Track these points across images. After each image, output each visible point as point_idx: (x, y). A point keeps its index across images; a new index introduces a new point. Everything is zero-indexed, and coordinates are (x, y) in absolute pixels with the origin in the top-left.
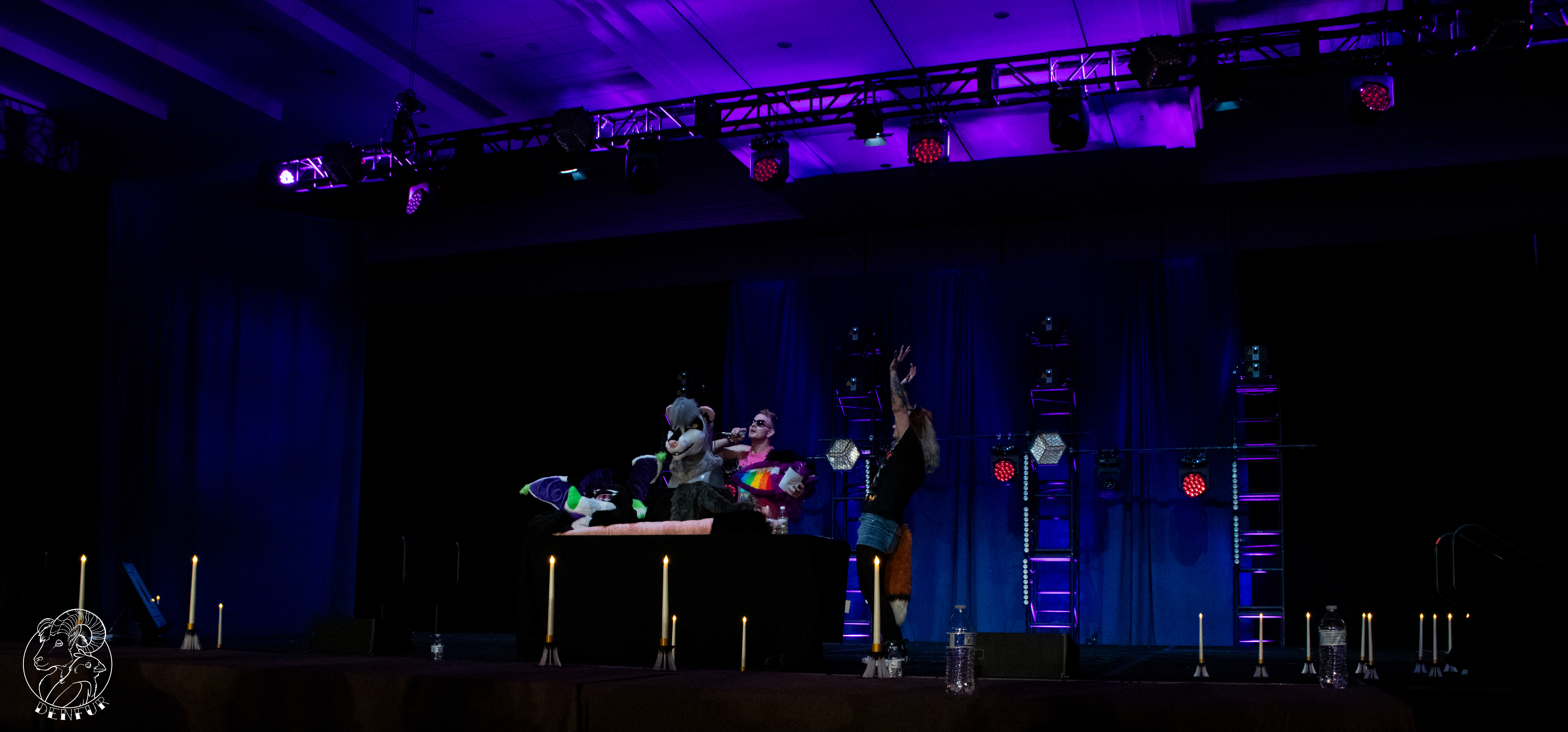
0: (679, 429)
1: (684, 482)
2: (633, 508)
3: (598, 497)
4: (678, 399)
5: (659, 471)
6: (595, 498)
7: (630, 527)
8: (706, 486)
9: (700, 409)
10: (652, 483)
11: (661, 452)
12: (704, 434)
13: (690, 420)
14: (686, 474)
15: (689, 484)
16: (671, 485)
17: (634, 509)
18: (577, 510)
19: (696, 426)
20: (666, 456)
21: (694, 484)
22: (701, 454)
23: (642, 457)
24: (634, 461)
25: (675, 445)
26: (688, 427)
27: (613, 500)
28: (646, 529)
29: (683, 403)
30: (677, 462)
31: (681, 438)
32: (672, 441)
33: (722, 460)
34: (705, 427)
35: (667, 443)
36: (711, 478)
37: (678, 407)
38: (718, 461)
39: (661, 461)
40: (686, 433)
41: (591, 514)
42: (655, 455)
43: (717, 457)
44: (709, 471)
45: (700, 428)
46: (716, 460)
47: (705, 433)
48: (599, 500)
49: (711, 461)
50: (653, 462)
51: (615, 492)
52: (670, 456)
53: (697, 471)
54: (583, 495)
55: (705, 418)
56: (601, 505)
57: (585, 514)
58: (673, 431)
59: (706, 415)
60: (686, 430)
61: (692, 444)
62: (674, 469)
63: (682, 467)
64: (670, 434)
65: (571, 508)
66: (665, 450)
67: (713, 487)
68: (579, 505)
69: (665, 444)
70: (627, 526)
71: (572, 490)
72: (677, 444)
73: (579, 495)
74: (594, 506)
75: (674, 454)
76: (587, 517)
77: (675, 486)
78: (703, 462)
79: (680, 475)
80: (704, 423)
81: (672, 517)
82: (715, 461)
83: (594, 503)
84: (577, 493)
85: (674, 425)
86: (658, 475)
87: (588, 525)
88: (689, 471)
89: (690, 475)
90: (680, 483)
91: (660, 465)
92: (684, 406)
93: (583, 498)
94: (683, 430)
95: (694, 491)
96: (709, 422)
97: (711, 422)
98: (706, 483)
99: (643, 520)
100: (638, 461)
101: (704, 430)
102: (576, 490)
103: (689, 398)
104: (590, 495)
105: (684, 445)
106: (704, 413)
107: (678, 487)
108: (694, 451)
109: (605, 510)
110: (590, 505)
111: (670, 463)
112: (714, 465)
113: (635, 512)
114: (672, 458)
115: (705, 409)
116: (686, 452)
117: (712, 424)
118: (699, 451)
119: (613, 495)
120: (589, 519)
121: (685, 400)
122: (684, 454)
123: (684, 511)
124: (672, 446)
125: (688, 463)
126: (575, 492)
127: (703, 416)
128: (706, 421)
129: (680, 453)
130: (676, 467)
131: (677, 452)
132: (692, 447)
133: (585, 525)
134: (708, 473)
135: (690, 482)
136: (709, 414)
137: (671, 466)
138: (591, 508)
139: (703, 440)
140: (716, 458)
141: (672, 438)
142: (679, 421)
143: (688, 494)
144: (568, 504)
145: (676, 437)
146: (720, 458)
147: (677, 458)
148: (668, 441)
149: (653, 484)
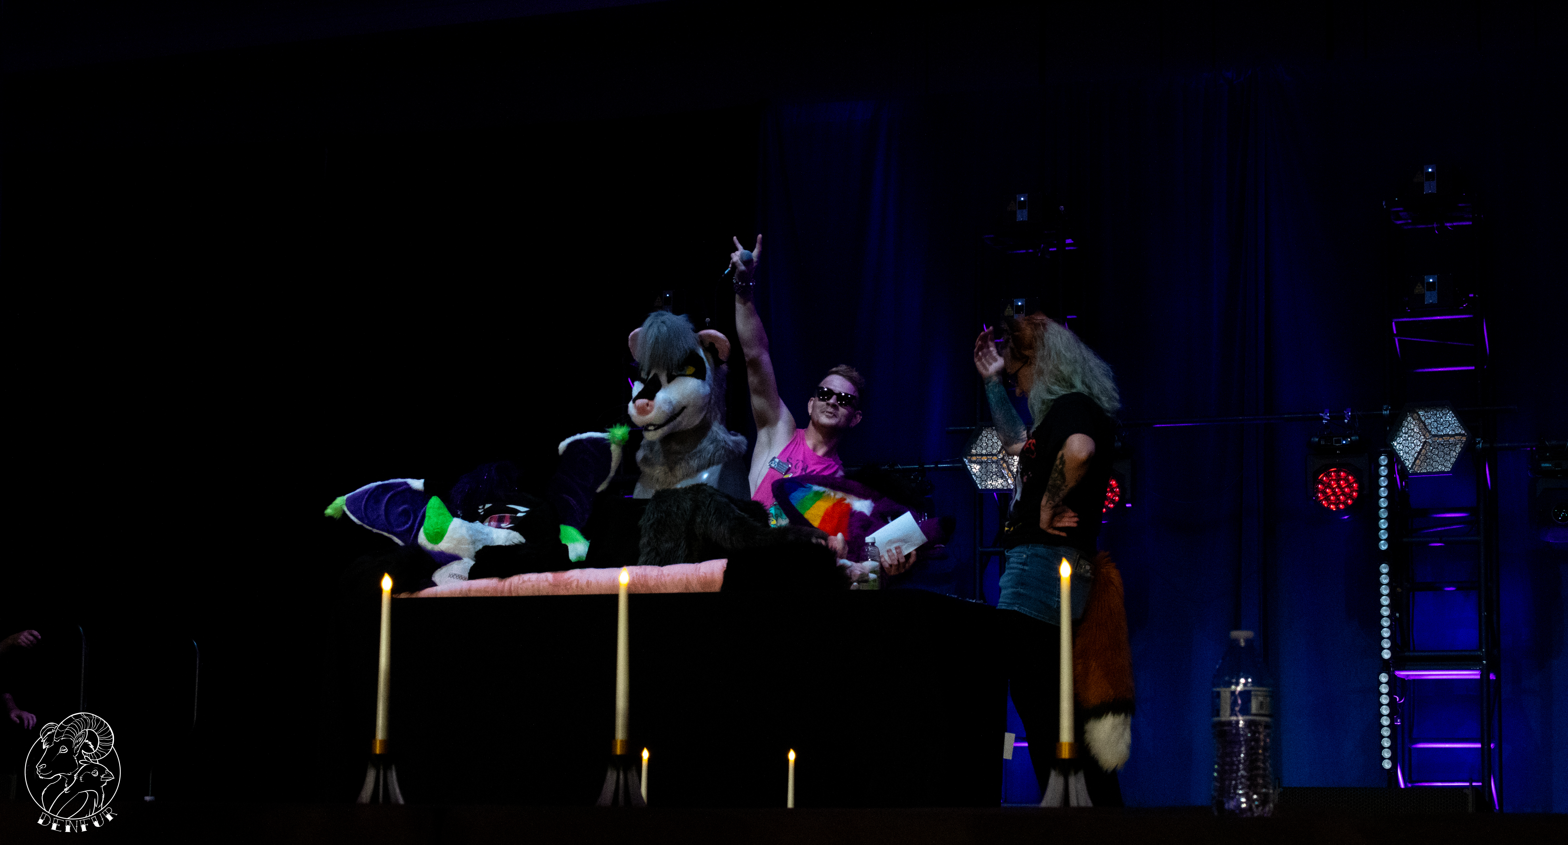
0: (656, 377)
1: (665, 487)
2: (560, 541)
3: (488, 519)
4: (653, 314)
5: (614, 464)
6: (482, 522)
7: (555, 579)
8: (711, 495)
9: (700, 336)
10: (599, 490)
11: (618, 425)
12: (708, 388)
13: (677, 356)
14: (671, 469)
15: (676, 490)
16: (640, 492)
17: (563, 542)
18: (444, 546)
19: (691, 370)
20: (630, 433)
21: (686, 490)
22: (703, 429)
23: (578, 436)
24: (563, 445)
25: (648, 408)
26: (674, 373)
27: (518, 526)
28: (588, 582)
29: (663, 322)
30: (651, 444)
31: (661, 396)
32: (641, 402)
33: (745, 441)
34: (709, 373)
35: (631, 404)
36: (722, 478)
37: (653, 331)
38: (737, 443)
39: (618, 444)
40: (670, 384)
41: (473, 554)
42: (606, 432)
43: (735, 435)
44: (718, 463)
45: (699, 374)
46: (734, 442)
47: (710, 385)
48: (489, 525)
49: (722, 444)
50: (603, 446)
51: (522, 510)
52: (636, 433)
53: (694, 463)
54: (455, 515)
55: (710, 357)
56: (495, 536)
57: (461, 554)
58: (642, 381)
59: (711, 347)
60: (671, 379)
61: (684, 408)
62: (645, 459)
63: (662, 455)
64: (637, 388)
65: (429, 541)
66: (625, 419)
67: (728, 497)
68: (448, 535)
69: (627, 407)
70: (549, 576)
71: (435, 502)
72: (652, 407)
73: (448, 514)
74: (481, 537)
75: (646, 428)
76: (466, 560)
77: (649, 495)
78: (707, 446)
79: (658, 471)
80: (707, 365)
81: (642, 559)
82: (731, 444)
83: (478, 531)
84: (445, 511)
85: (646, 368)
86: (612, 474)
87: (467, 575)
88: (676, 463)
89: (679, 472)
90: (658, 487)
91: (615, 451)
92: (665, 328)
93: (457, 522)
94: (663, 378)
95: (687, 505)
96: (717, 362)
97: (722, 362)
98: (711, 487)
99: (581, 564)
100: (570, 445)
101: (707, 378)
102: (442, 505)
103: (676, 312)
104: (470, 516)
105: (666, 408)
106: (707, 343)
107: (654, 497)
108: (688, 421)
109: (504, 545)
110: (471, 536)
111: (637, 447)
112: (730, 452)
113: (565, 548)
114: (642, 437)
115: (710, 336)
116: (672, 424)
117: (724, 367)
118: (697, 422)
119: (519, 515)
120: (468, 563)
121: (669, 317)
122: (666, 428)
123: (668, 546)
124: (642, 411)
125: (675, 447)
126: (439, 508)
127: (705, 350)
128: (711, 360)
129: (658, 427)
130: (650, 456)
131: (651, 425)
132: (683, 414)
133: (460, 577)
134: (716, 469)
135: (679, 486)
136: (717, 345)
137: (640, 455)
138: (474, 542)
139: (707, 400)
140: (733, 438)
141: (640, 396)
142: (655, 360)
143: (675, 509)
144: (427, 534)
145: (649, 393)
146: (740, 438)
147: (651, 436)
148: (634, 402)
149: (602, 492)
